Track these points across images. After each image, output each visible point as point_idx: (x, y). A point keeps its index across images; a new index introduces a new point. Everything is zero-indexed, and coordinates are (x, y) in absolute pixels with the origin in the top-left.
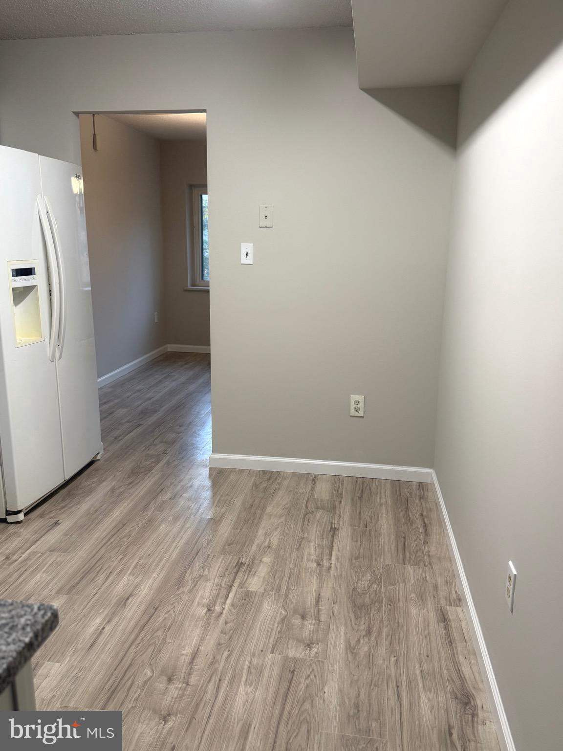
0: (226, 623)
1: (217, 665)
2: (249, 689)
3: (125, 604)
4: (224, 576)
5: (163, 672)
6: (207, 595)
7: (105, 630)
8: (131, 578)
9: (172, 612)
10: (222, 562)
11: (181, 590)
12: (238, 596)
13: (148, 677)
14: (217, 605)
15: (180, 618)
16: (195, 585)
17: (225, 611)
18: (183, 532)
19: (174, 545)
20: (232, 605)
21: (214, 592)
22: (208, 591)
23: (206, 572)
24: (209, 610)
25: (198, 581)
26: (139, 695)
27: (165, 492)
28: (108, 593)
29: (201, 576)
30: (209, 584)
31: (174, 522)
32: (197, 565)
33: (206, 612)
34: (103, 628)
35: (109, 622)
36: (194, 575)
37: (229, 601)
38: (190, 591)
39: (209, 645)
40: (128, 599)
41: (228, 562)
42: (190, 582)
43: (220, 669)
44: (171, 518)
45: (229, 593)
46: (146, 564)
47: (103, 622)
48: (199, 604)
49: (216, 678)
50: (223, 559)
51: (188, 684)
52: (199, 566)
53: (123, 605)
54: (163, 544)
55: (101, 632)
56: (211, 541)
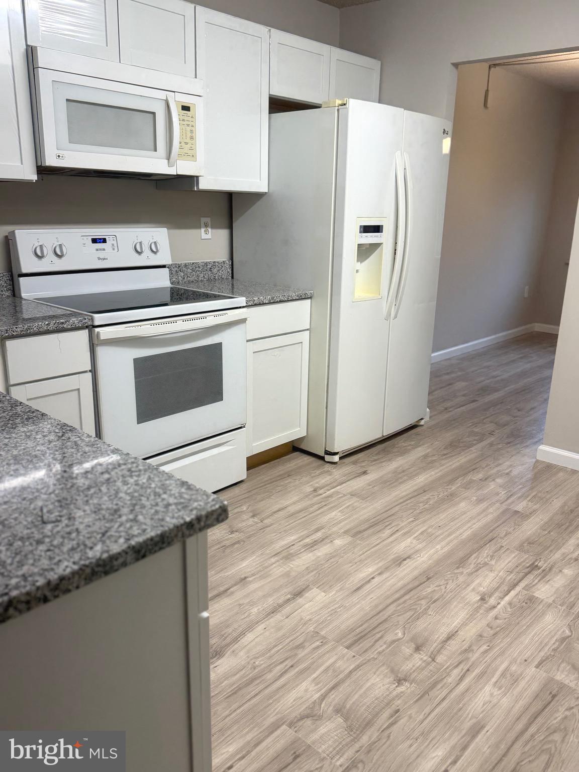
0: (496, 618)
1: (470, 655)
2: (496, 692)
3: (400, 564)
4: (511, 572)
5: (413, 639)
6: (485, 584)
7: (373, 580)
8: (414, 541)
9: (443, 587)
10: (514, 557)
11: (461, 570)
12: (520, 597)
13: (397, 638)
14: (493, 598)
15: (448, 597)
16: (477, 571)
17: (499, 607)
18: (482, 515)
19: (469, 525)
20: (510, 604)
21: (495, 585)
22: (488, 581)
23: (493, 562)
24: (482, 599)
25: (480, 568)
26: (384, 650)
27: (477, 472)
28: (389, 548)
29: (486, 564)
30: (492, 575)
31: (477, 504)
32: (486, 552)
33: (479, 600)
34: (373, 578)
35: (380, 574)
36: (479, 561)
37: (507, 598)
38: (470, 574)
39: (470, 632)
40: (405, 560)
41: (522, 560)
42: (472, 566)
43: (473, 659)
44: (475, 498)
45: (511, 590)
46: (433, 534)
47: (374, 572)
48: (473, 590)
49: (464, 667)
50: (516, 556)
51: (433, 660)
52: (487, 553)
53: (398, 564)
54: (457, 521)
55: (370, 580)
56: (510, 533)
